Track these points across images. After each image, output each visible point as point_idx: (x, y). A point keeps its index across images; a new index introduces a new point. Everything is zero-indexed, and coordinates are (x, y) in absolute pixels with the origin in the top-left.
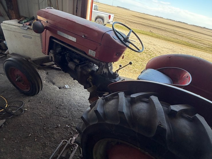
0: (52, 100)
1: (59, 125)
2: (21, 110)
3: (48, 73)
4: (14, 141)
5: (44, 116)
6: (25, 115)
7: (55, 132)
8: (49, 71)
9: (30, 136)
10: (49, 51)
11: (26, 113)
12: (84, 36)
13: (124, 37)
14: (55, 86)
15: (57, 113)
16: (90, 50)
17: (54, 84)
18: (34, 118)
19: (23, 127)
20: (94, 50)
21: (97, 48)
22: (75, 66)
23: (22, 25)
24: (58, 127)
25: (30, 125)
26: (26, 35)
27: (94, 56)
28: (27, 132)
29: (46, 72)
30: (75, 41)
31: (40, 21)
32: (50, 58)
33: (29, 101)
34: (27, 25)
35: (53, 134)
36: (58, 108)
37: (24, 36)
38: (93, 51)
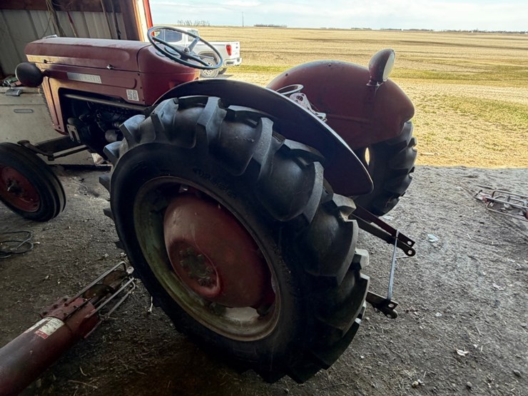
0: (91, 221)
1: (106, 255)
2: (28, 245)
3: (83, 179)
4: (16, 291)
5: (75, 247)
6: (37, 250)
7: (97, 266)
8: (85, 176)
9: (48, 279)
10: (65, 123)
11: (38, 248)
12: (111, 66)
13: (180, 50)
14: (98, 199)
15: (102, 239)
16: (127, 91)
17: (97, 195)
18: (55, 252)
19: (33, 268)
20: (134, 88)
21: (136, 81)
22: (117, 135)
23: (8, 88)
24: (103, 258)
25: (47, 263)
26: (21, 108)
27: (138, 100)
28: (43, 275)
29: (80, 178)
30: (101, 83)
31: (34, 64)
32: (72, 137)
33: (44, 230)
34: (17, 86)
35: (94, 269)
36: (104, 231)
37: (16, 111)
38: (132, 91)
